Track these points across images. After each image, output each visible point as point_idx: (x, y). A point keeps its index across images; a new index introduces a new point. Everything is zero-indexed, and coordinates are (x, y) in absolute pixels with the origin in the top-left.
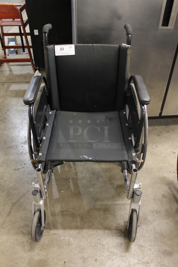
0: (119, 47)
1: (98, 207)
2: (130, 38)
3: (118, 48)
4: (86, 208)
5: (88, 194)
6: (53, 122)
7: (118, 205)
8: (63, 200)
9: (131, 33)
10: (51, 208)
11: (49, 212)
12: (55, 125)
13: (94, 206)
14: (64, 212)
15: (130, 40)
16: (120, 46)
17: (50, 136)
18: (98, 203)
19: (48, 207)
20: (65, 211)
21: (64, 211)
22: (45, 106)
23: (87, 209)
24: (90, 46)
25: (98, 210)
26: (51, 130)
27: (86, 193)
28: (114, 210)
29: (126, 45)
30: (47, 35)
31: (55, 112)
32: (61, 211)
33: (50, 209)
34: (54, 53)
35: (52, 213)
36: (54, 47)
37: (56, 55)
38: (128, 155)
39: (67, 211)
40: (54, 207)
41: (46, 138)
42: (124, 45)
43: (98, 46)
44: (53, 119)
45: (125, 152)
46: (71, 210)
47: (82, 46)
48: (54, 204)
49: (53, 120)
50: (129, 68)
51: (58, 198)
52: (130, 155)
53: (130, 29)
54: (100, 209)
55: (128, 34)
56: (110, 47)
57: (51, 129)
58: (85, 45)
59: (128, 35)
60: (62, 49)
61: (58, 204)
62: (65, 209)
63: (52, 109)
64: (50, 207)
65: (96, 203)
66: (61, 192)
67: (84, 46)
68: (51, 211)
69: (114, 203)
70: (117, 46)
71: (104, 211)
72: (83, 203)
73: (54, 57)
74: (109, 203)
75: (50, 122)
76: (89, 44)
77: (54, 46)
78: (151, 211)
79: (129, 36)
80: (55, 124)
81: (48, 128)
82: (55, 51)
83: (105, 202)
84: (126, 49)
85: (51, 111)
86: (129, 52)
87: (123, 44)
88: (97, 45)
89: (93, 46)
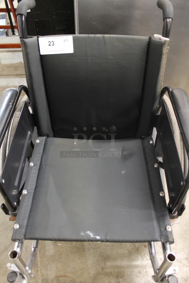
0: (148, 40)
1: (109, 271)
2: (169, 25)
3: (147, 42)
4: (92, 272)
5: (94, 249)
6: (40, 159)
7: (136, 267)
8: (59, 258)
9: (171, 17)
10: (43, 272)
11: (40, 277)
12: (44, 165)
13: (103, 268)
14: (61, 278)
15: (168, 28)
16: (150, 38)
17: (34, 187)
18: (109, 264)
19: (39, 269)
20: (62, 276)
21: (60, 276)
22: (29, 133)
23: (93, 274)
24: (98, 37)
25: (108, 276)
26: (36, 175)
27: (91, 248)
28: (131, 275)
29: (161, 36)
30: (23, 19)
31: (44, 139)
32: (57, 277)
33: (41, 272)
34: (38, 51)
35: (44, 280)
36: (38, 41)
37: (41, 54)
38: (160, 230)
39: (64, 276)
40: (47, 270)
41: (27, 191)
42: (158, 37)
43: (113, 38)
44: (42, 153)
45: (155, 223)
46: (70, 275)
47: (85, 38)
48: (47, 264)
49: (41, 155)
50: (163, 75)
51: (53, 254)
52: (163, 229)
53: (170, 8)
54: (111, 273)
55: (165, 18)
56: (134, 40)
57: (37, 172)
58: (91, 37)
59: (165, 20)
60: (52, 44)
61: (53, 265)
62: (61, 273)
63: (40, 134)
64: (41, 270)
65: (105, 264)
66: (57, 245)
67: (88, 37)
68: (42, 275)
69: (131, 263)
70: (145, 38)
71: (117, 277)
72: (88, 263)
73: (38, 57)
74: (125, 263)
75: (36, 159)
76: (98, 35)
77: (38, 37)
78: (183, 278)
79: (168, 20)
80: (43, 163)
81: (33, 171)
82: (39, 46)
83: (119, 263)
84: (161, 45)
85: (39, 138)
86: (165, 50)
87: (156, 36)
88: (110, 37)
89: (104, 37)
